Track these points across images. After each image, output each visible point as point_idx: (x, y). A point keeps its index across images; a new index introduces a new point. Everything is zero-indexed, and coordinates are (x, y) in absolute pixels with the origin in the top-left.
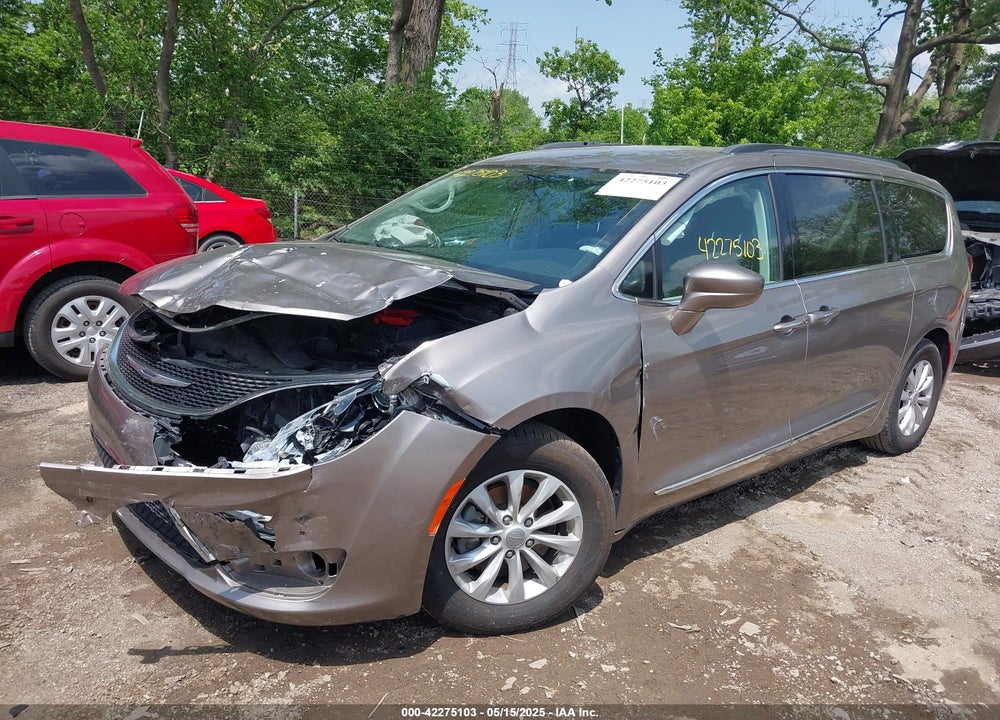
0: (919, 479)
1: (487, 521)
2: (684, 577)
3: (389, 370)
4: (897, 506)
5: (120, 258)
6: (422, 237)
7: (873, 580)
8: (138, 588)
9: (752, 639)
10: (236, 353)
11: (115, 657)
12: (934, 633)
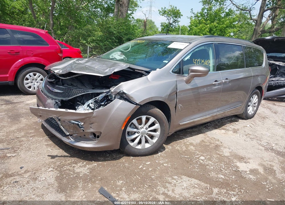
0: (252, 125)
1: (136, 128)
2: (187, 146)
3: (113, 89)
4: (245, 132)
5: (42, 62)
6: (122, 58)
7: (235, 148)
8: (49, 143)
9: (202, 160)
10: (75, 84)
11: (44, 158)
12: (249, 160)
